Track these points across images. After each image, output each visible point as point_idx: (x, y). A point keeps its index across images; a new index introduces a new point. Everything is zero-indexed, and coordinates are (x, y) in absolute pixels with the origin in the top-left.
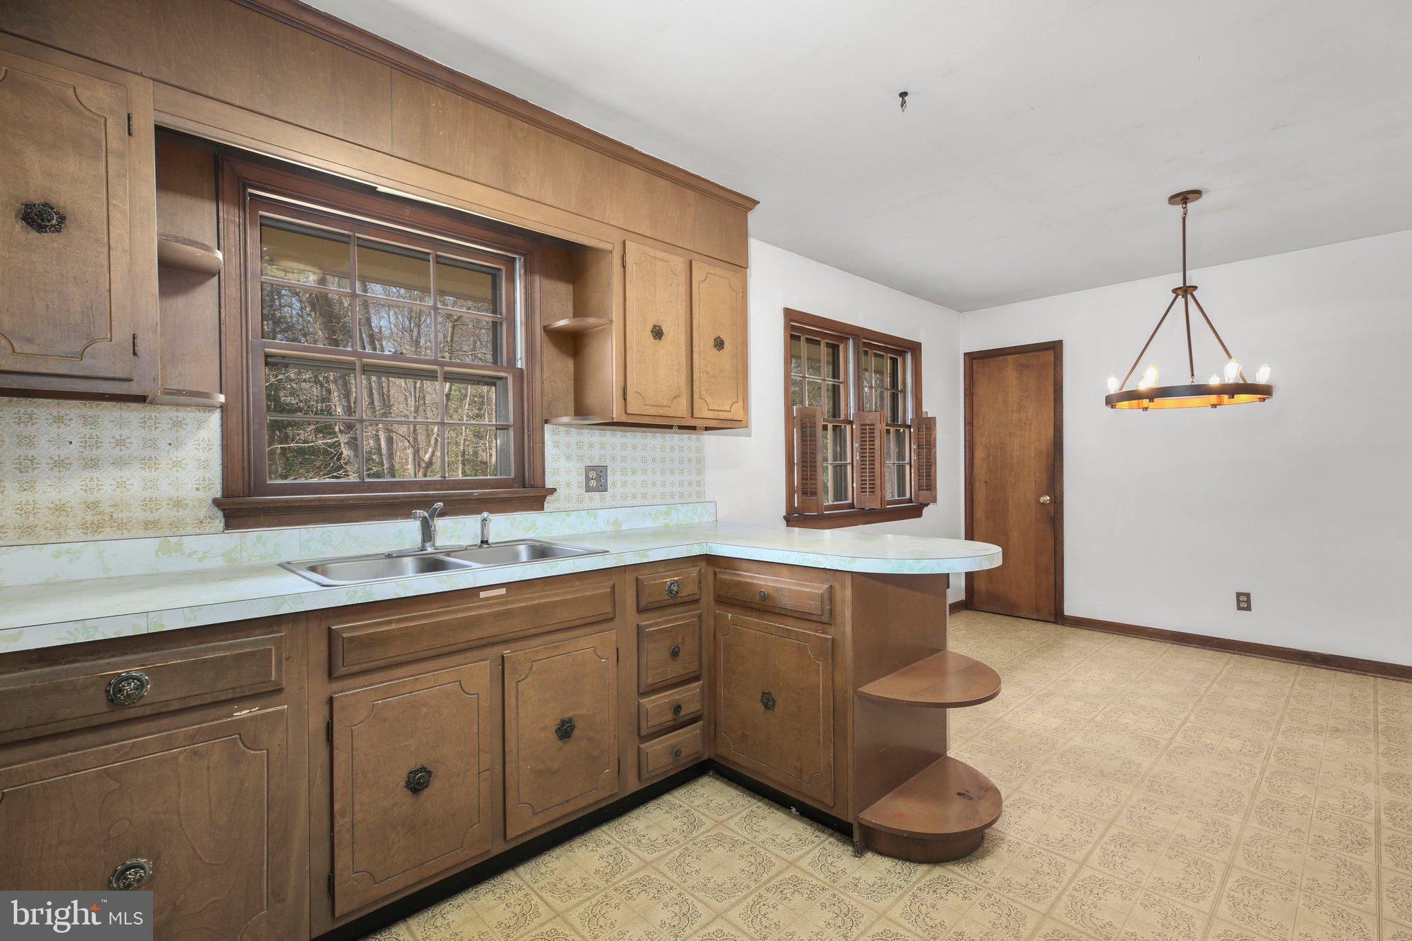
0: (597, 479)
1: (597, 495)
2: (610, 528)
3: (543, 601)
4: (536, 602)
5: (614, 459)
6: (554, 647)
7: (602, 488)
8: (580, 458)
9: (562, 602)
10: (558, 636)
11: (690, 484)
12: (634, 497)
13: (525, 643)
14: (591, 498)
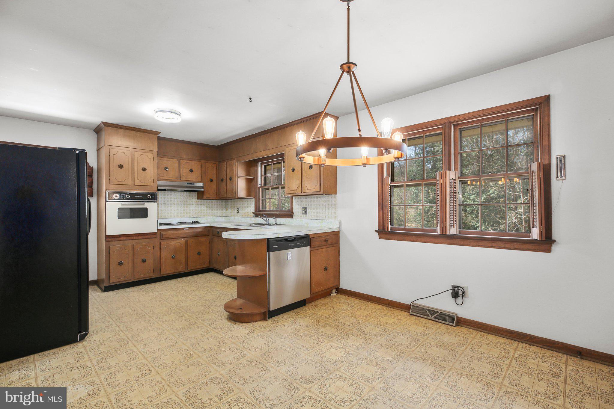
0: (305, 210)
2: (306, 225)
5: (309, 205)
7: (306, 213)
8: (301, 206)
11: (332, 213)
12: (314, 216)
14: (303, 216)
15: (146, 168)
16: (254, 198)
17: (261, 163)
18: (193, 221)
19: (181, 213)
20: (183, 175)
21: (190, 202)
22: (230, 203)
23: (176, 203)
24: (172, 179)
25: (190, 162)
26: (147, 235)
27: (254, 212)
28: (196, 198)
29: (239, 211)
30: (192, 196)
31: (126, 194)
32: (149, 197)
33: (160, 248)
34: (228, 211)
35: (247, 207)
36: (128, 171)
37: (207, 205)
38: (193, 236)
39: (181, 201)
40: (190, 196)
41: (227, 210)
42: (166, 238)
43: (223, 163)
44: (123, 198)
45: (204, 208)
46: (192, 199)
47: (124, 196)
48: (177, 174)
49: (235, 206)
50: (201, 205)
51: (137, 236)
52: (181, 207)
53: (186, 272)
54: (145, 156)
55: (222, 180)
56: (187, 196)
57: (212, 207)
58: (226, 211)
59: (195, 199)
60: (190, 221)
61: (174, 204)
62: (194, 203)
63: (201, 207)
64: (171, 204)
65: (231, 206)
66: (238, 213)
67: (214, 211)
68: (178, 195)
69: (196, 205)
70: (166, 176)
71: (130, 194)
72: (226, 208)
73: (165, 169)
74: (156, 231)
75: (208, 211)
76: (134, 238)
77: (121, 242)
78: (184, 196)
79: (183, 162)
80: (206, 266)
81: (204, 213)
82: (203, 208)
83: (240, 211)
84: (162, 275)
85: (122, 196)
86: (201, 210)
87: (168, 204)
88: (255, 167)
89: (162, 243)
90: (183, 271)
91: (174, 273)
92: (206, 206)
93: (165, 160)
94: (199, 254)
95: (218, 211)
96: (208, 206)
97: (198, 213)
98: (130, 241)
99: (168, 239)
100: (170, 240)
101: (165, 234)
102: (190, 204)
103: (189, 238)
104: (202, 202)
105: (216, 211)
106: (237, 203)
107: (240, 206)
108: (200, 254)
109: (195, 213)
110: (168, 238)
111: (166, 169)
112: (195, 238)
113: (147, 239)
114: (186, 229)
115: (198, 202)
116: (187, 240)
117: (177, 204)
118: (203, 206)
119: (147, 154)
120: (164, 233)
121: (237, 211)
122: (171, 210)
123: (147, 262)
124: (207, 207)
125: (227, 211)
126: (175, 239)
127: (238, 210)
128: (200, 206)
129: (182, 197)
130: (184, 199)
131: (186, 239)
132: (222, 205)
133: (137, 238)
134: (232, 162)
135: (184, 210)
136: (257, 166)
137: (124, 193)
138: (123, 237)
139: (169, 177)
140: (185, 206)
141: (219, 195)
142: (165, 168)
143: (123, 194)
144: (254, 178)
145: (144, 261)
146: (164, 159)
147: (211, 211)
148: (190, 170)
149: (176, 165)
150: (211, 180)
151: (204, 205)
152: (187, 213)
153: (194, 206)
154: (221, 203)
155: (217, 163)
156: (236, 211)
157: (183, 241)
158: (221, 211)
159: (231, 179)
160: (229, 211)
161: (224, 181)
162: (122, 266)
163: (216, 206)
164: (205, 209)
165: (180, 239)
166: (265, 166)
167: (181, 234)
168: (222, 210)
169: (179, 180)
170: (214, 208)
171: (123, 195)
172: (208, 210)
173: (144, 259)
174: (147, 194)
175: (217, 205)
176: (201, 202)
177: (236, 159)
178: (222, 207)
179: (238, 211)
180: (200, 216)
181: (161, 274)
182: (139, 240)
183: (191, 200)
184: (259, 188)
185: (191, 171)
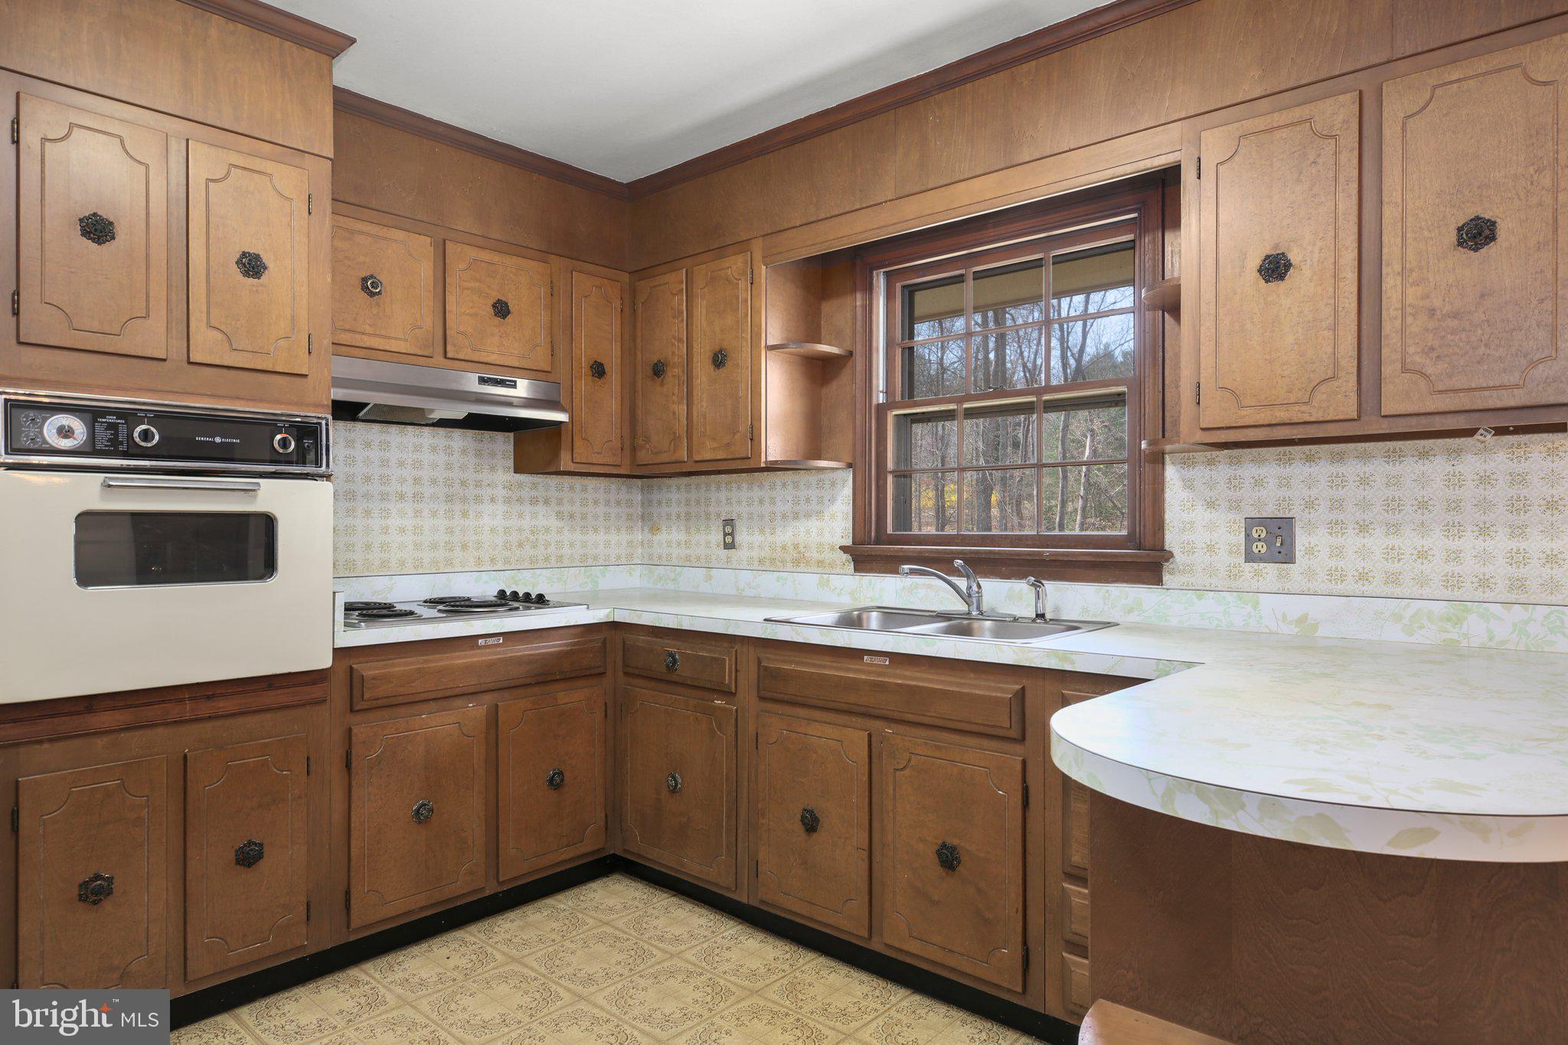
1: (1271, 569)
3: (921, 684)
4: (914, 683)
5: (1309, 506)
6: (936, 746)
7: (1284, 554)
8: (1235, 505)
9: (944, 693)
10: (945, 736)
12: (1364, 578)
13: (908, 728)
14: (1256, 574)
15: (266, 258)
16: (850, 465)
17: (888, 275)
18: (502, 593)
19: (434, 546)
20: (462, 329)
21: (478, 484)
22: (674, 494)
23: (409, 489)
24: (402, 347)
25: (496, 258)
26: (271, 687)
27: (848, 542)
28: (511, 463)
29: (738, 538)
30: (493, 455)
31: (130, 416)
32: (284, 443)
33: (348, 766)
34: (662, 537)
35: (796, 516)
36: (148, 268)
37: (560, 502)
38: (528, 681)
39: (434, 482)
40: (478, 454)
41: (655, 529)
42: (380, 703)
43: (671, 278)
44: (114, 441)
45: (544, 518)
46: (493, 469)
47: (123, 430)
48: (429, 321)
49: (711, 509)
50: (534, 501)
51: (209, 698)
52: (434, 514)
53: (488, 893)
54: (256, 176)
55: (658, 370)
56: (464, 452)
57: (584, 517)
58: (649, 536)
59: (506, 469)
60: (490, 592)
61: (402, 497)
62: (500, 492)
63: (534, 515)
64: (384, 497)
65: (683, 510)
66: (730, 546)
67: (591, 537)
68: (418, 448)
69: (508, 501)
70: (368, 329)
71: (160, 417)
72: (649, 521)
73: (365, 288)
74: (326, 661)
75: (567, 536)
76: (188, 709)
77: (100, 742)
78: (449, 451)
79: (461, 256)
80: (590, 849)
81: (547, 545)
82: (542, 522)
83: (742, 537)
84: (357, 930)
85: (103, 436)
86: (533, 533)
87: (367, 496)
88: (859, 296)
89: (360, 732)
90: (475, 891)
91: (422, 909)
92: (557, 508)
93: (361, 233)
94: (556, 782)
95: (613, 537)
96: (567, 508)
97: (520, 545)
98: (160, 730)
99: (390, 705)
100: (403, 710)
101: (374, 678)
102: (478, 500)
103: (506, 694)
104: (540, 487)
105: (601, 537)
106: (723, 495)
107: (743, 509)
108: (562, 780)
109: (507, 546)
110: (394, 701)
111: (370, 286)
112: (537, 689)
113: (268, 716)
114: (491, 641)
115: (520, 485)
116: (497, 706)
117: (418, 497)
118: (541, 509)
119: (269, 166)
120: (369, 669)
121: (725, 535)
122: (385, 530)
123: (264, 865)
124: (559, 515)
125: (657, 538)
126: (433, 705)
127: (728, 529)
128: (527, 509)
129: (441, 458)
130: (449, 467)
131: (488, 698)
132: (630, 504)
133: (205, 708)
134: (734, 264)
135: (450, 531)
136: (869, 289)
137: (121, 413)
138: (114, 709)
139: (383, 332)
140: (458, 507)
141: (634, 450)
142: (364, 280)
143: (111, 419)
144: (851, 354)
145: (248, 857)
146: (359, 226)
147: (578, 536)
148: (494, 306)
149: (425, 270)
150: (598, 370)
151: (547, 502)
152: (464, 547)
153: (500, 508)
154: (623, 495)
155: (625, 277)
156: (716, 536)
157: (475, 711)
158: (624, 537)
159: (719, 360)
160: (671, 538)
161: (674, 373)
162: (108, 905)
163: (601, 510)
164: (554, 523)
165: (459, 702)
166: (910, 292)
167: (468, 669)
168: (630, 529)
169: (439, 358)
170: (596, 517)
171: (112, 427)
172: (566, 532)
173: (250, 843)
174: (271, 425)
175: (607, 503)
176: (534, 486)
177: (757, 247)
178: (630, 517)
179: (729, 539)
180: (526, 565)
181: (353, 925)
182: (218, 723)
183: (486, 476)
184: (882, 410)
185: (501, 310)
